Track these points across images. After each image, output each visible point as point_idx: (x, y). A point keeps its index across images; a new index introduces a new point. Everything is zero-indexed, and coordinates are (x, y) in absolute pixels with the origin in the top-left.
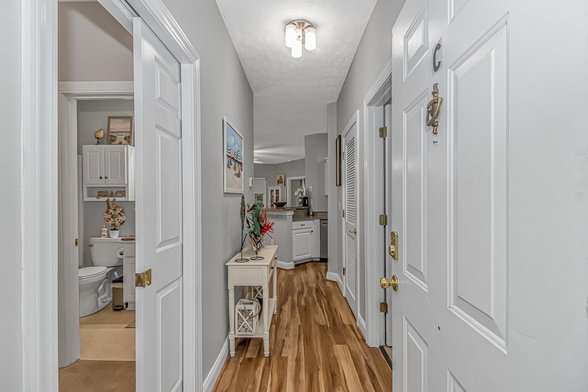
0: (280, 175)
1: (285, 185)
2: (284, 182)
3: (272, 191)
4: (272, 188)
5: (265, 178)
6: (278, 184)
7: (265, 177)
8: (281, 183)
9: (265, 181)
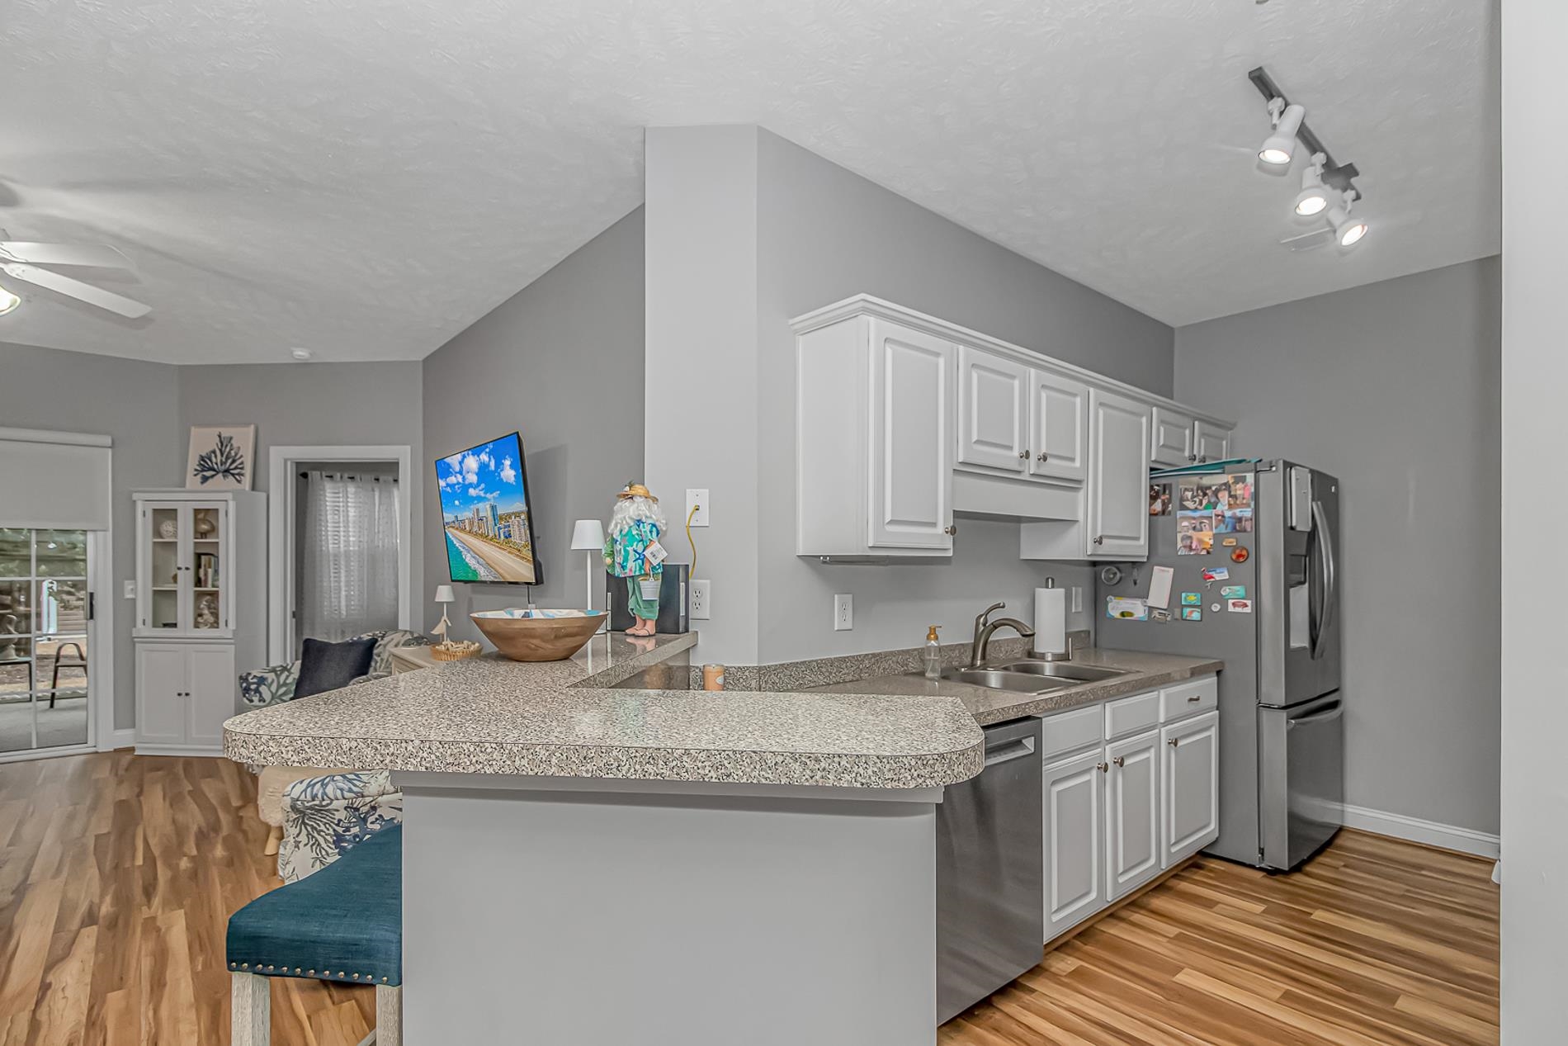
0: (217, 430)
1: (254, 488)
2: (248, 471)
3: (164, 515)
4: (166, 499)
5: (108, 441)
6: (205, 479)
7: (106, 433)
8: (227, 471)
9: (110, 451)
